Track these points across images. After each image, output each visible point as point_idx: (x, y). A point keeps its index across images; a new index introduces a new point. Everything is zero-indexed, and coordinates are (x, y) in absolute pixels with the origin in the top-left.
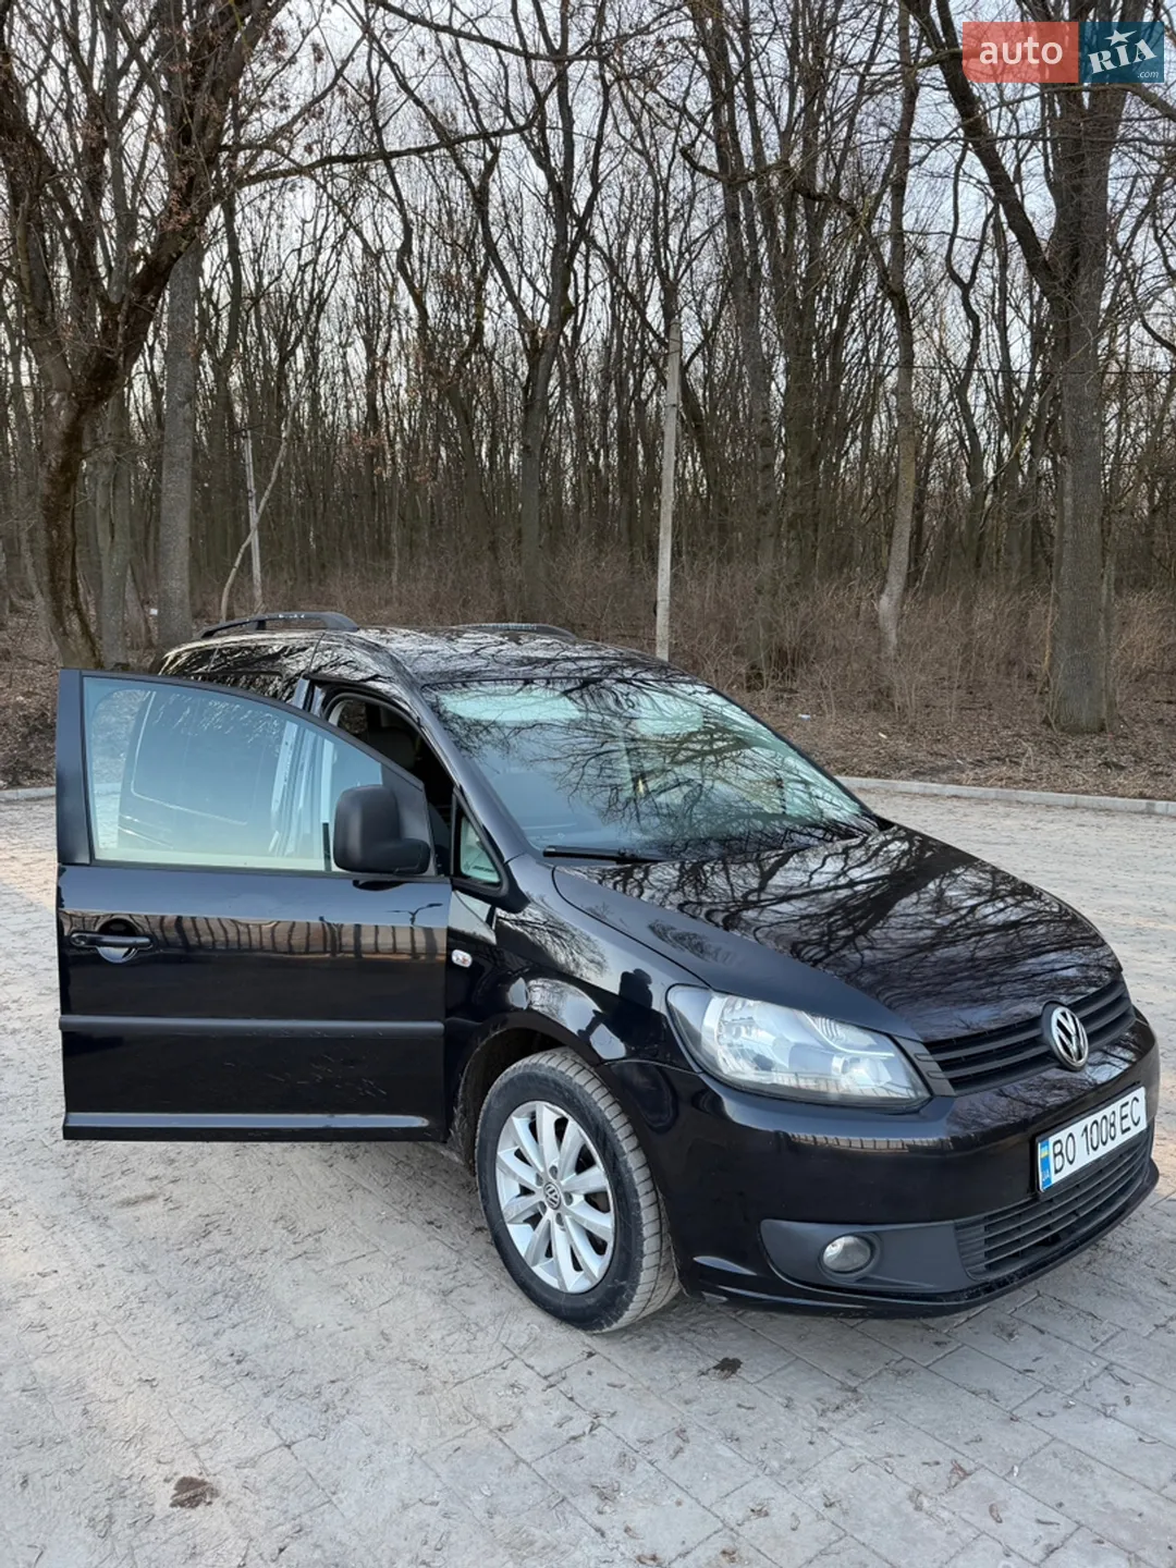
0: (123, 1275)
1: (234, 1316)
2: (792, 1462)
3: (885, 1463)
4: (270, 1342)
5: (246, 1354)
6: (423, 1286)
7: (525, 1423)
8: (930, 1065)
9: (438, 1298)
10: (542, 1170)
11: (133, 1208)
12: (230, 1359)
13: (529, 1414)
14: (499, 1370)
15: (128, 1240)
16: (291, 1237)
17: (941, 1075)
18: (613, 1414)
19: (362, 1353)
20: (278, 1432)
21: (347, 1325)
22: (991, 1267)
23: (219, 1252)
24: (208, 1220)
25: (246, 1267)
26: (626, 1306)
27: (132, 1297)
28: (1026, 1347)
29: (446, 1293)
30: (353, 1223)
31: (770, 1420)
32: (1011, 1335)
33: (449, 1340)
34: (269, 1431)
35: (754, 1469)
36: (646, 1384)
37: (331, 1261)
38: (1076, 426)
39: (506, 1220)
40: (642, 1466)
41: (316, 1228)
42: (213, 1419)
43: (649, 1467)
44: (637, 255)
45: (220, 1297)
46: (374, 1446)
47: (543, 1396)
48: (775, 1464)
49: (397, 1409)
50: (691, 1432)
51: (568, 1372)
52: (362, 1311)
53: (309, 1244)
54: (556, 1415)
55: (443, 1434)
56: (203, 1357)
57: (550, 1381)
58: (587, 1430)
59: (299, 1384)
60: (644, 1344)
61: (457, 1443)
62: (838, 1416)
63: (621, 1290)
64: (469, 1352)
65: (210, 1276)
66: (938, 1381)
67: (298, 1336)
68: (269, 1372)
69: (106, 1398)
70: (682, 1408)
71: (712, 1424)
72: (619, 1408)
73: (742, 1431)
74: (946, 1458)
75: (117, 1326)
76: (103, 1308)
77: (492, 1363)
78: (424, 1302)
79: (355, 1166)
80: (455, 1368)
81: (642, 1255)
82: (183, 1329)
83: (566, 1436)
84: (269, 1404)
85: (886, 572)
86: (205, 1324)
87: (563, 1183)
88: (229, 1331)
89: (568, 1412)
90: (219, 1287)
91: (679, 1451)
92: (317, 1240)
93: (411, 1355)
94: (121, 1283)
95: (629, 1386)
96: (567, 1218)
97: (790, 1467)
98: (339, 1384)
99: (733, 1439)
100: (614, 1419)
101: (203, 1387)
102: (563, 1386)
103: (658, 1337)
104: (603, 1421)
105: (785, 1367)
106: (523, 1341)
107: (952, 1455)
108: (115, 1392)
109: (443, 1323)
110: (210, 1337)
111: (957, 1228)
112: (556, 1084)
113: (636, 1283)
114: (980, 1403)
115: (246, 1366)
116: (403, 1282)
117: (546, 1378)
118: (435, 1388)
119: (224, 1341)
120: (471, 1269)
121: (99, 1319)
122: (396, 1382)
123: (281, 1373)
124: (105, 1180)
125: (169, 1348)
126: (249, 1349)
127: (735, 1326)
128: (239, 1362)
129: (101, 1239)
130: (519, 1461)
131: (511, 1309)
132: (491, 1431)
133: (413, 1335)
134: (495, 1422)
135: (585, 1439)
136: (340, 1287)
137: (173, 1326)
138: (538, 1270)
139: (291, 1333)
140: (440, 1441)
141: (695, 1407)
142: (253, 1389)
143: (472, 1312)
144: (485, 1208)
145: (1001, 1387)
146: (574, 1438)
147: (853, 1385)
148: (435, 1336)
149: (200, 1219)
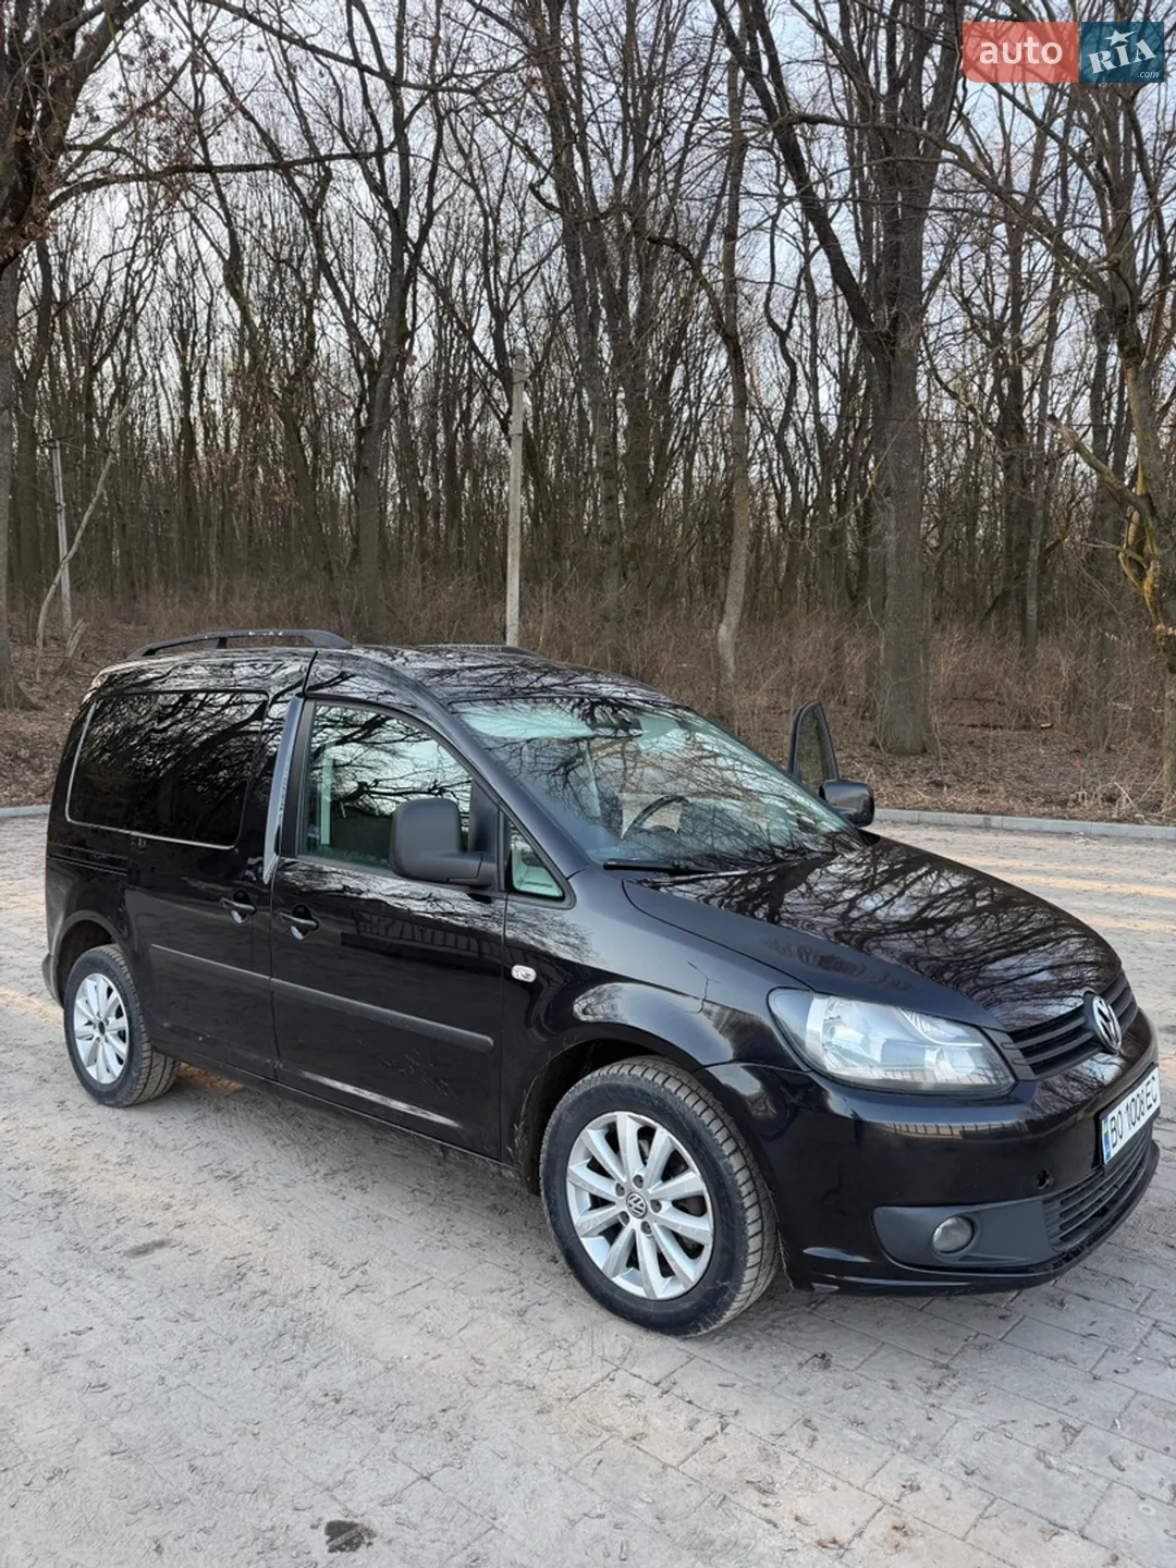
0: (170, 1326)
1: (310, 1355)
2: (920, 1438)
3: (1001, 1428)
4: (361, 1378)
5: (341, 1393)
6: (495, 1309)
7: (655, 1429)
8: (1013, 1052)
9: (515, 1319)
10: (624, 1180)
11: (146, 1257)
12: (326, 1399)
13: (655, 1421)
14: (607, 1382)
15: (158, 1289)
16: (336, 1272)
17: (1023, 1061)
18: (736, 1413)
19: (462, 1379)
20: (409, 1465)
21: (432, 1354)
22: (1065, 1239)
23: (264, 1293)
24: (236, 1262)
25: (301, 1306)
26: (727, 1306)
27: (190, 1348)
28: (1077, 1315)
29: (522, 1313)
30: (394, 1253)
31: (883, 1401)
32: (1062, 1304)
33: (546, 1358)
34: (399, 1467)
35: (889, 1450)
36: (755, 1380)
37: (389, 1292)
38: (899, 469)
39: (579, 1233)
40: (785, 1458)
41: (357, 1261)
42: (335, 1460)
43: (791, 1458)
44: (463, 284)
45: (287, 1338)
46: (515, 1469)
47: (660, 1402)
48: (906, 1442)
49: (522, 1431)
50: (816, 1421)
51: (676, 1376)
52: (442, 1338)
53: (356, 1276)
54: (682, 1421)
55: (579, 1450)
56: (297, 1400)
57: (665, 1387)
58: (718, 1429)
59: (410, 1415)
60: (737, 1343)
61: (597, 1456)
62: (942, 1392)
63: (724, 1290)
64: (570, 1367)
65: (266, 1319)
66: (1017, 1351)
67: (388, 1369)
68: (373, 1408)
69: (208, 1452)
70: (797, 1399)
71: (831, 1411)
72: (741, 1407)
73: (862, 1415)
74: (1053, 1418)
75: (187, 1378)
76: (164, 1361)
77: (598, 1376)
78: (504, 1324)
79: (367, 1197)
80: (563, 1384)
81: (746, 1254)
82: (262, 1372)
83: (700, 1438)
84: (387, 1438)
85: (723, 603)
86: (283, 1366)
87: (650, 1191)
88: (311, 1372)
89: (693, 1415)
90: (280, 1328)
91: (814, 1439)
92: (364, 1273)
93: (512, 1378)
94: (170, 1334)
95: (740, 1384)
96: (655, 1226)
97: (921, 1444)
98: (451, 1412)
99: (857, 1423)
100: (739, 1417)
101: (310, 1430)
102: (677, 1391)
103: (747, 1336)
104: (730, 1420)
105: (875, 1353)
106: (619, 1351)
107: (1057, 1417)
108: (217, 1445)
109: (531, 1342)
110: (294, 1380)
111: (1045, 1202)
112: (644, 1093)
113: (740, 1282)
114: (1061, 1367)
115: (346, 1404)
116: (472, 1307)
117: (656, 1385)
118: (550, 1406)
119: (310, 1380)
120: (535, 1288)
121: (164, 1373)
122: (509, 1403)
123: (387, 1407)
124: (102, 1231)
125: (255, 1394)
126: (340, 1386)
127: (813, 1319)
128: (337, 1401)
129: (126, 1291)
130: (665, 1466)
131: (593, 1323)
132: (626, 1441)
133: (505, 1356)
134: (626, 1433)
135: (720, 1437)
136: (408, 1318)
137: (249, 1372)
138: (619, 1281)
139: (380, 1367)
140: (580, 1456)
141: (809, 1398)
142: (366, 1426)
143: (556, 1329)
144: (554, 1225)
145: (1072, 1351)
146: (708, 1439)
147: (945, 1361)
148: (530, 1356)
149: (228, 1262)
